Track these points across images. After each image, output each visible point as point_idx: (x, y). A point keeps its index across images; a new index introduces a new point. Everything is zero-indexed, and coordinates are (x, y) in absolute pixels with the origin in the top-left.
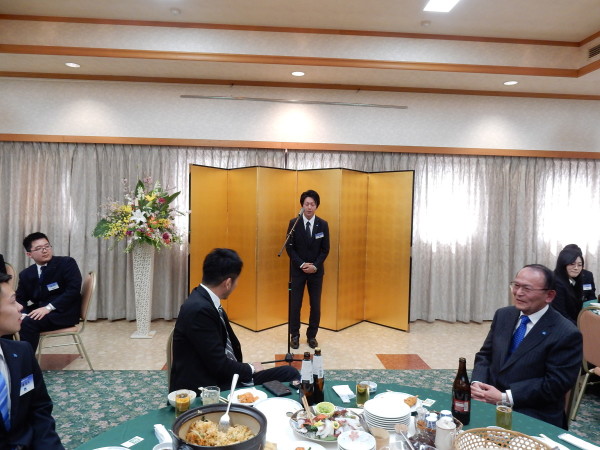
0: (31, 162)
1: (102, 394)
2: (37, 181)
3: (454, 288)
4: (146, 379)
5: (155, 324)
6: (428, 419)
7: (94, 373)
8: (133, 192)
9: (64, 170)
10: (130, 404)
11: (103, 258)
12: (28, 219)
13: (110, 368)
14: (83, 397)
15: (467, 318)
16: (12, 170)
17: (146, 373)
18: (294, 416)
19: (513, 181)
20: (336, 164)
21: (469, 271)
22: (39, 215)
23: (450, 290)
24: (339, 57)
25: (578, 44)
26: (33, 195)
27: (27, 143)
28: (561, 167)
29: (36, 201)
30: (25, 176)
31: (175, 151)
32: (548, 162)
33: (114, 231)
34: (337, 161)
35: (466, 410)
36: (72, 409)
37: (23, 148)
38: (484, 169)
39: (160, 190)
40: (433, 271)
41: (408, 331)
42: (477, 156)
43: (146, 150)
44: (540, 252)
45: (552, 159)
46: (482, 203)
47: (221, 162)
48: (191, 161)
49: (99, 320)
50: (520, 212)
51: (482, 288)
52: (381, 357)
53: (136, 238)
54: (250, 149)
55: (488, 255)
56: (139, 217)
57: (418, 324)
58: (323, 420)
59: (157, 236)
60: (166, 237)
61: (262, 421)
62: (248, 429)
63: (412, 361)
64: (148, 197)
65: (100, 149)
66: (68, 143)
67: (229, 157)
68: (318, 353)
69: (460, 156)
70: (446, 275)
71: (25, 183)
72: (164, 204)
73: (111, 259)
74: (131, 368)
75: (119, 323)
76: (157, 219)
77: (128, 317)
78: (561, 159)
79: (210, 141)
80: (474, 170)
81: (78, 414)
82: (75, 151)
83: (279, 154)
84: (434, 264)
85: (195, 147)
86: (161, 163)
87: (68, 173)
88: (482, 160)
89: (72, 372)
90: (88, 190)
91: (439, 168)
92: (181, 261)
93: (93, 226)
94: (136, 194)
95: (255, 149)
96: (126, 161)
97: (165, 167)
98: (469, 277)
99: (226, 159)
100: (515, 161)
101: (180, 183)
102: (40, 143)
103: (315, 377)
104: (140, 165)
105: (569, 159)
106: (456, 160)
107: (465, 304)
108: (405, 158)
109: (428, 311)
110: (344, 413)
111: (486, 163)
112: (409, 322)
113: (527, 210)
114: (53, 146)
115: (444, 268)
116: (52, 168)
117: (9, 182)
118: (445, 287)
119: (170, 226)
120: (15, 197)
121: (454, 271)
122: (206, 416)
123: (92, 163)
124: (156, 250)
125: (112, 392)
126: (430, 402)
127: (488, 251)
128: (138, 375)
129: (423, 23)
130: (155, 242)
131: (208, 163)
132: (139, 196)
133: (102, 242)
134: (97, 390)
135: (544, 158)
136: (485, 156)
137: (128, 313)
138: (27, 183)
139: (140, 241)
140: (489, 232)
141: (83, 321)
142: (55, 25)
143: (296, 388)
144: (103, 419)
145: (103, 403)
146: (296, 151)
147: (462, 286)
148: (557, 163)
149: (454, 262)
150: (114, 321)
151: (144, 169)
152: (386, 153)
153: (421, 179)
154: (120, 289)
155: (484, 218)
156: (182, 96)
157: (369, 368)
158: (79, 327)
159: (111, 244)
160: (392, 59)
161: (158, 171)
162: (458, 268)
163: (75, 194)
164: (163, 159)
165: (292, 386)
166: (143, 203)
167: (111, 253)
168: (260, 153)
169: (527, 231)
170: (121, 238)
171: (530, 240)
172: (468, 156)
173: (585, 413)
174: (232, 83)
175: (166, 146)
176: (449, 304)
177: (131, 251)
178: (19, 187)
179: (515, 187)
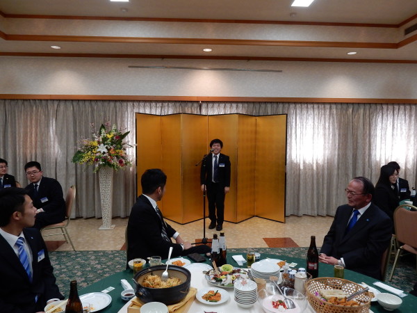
0: (29, 113)
1: (82, 266)
2: (33, 126)
3: (315, 193)
4: (110, 256)
5: (115, 220)
6: (291, 273)
7: (76, 253)
8: (98, 132)
9: (51, 118)
10: (101, 272)
11: (79, 177)
12: (28, 151)
13: (86, 249)
14: (70, 268)
15: (324, 213)
16: (17, 118)
17: (110, 252)
18: (208, 273)
19: (355, 120)
20: (234, 111)
21: (326, 182)
22: (36, 148)
23: (312, 195)
24: (235, 38)
25: (397, 26)
26: (31, 134)
27: (26, 100)
28: (387, 110)
29: (34, 139)
30: (26, 122)
31: (125, 104)
32: (379, 107)
33: (86, 159)
34: (235, 109)
35: (315, 268)
36: (63, 275)
37: (23, 103)
38: (335, 112)
39: (116, 130)
40: (301, 182)
41: (285, 223)
42: (330, 103)
43: (106, 104)
44: (373, 168)
45: (382, 104)
46: (334, 135)
47: (156, 110)
48: (136, 110)
49: (77, 218)
50: (360, 141)
51: (334, 193)
52: (266, 240)
53: (101, 163)
54: (176, 101)
55: (338, 170)
56: (102, 149)
57: (291, 218)
58: (226, 275)
59: (115, 162)
60: (121, 162)
61: (188, 274)
62: (179, 280)
63: (287, 242)
64: (108, 135)
65: (75, 103)
66: (53, 100)
67: (162, 107)
68: (222, 235)
69: (318, 103)
70: (310, 185)
71: (26, 127)
72: (119, 139)
73: (84, 177)
74: (100, 249)
75: (90, 220)
76: (115, 150)
77: (96, 216)
78: (387, 104)
79: (149, 96)
80: (328, 113)
81: (67, 278)
82: (58, 106)
83: (195, 105)
84: (302, 177)
85: (139, 101)
86: (116, 112)
87: (54, 120)
88: (334, 106)
89: (62, 252)
90: (67, 131)
91: (305, 112)
92: (131, 177)
93: (71, 156)
94: (100, 133)
95: (179, 101)
96: (93, 111)
97: (119, 115)
98: (325, 185)
99: (160, 108)
100: (356, 106)
101: (129, 125)
102: (35, 100)
103: (221, 250)
104: (102, 114)
105: (393, 104)
106: (316, 106)
107: (323, 204)
108: (281, 105)
109: (298, 209)
110: (239, 271)
111: (336, 108)
112: (285, 216)
113: (364, 140)
114: (43, 102)
115: (308, 180)
116: (44, 117)
117: (15, 127)
118: (309, 192)
119: (123, 155)
120: (20, 137)
121: (315, 182)
122: (154, 272)
123: (70, 113)
124: (115, 171)
125: (89, 264)
126: (293, 265)
127: (338, 168)
128: (105, 254)
129: (291, 14)
130: (113, 166)
131: (148, 112)
132: (102, 135)
133: (78, 166)
134: (79, 264)
135: (376, 104)
136: (335, 103)
137: (96, 214)
138: (27, 127)
139: (104, 165)
140: (339, 155)
141: (68, 219)
142: (44, 20)
143: (209, 257)
144: (83, 281)
145: (83, 271)
146: (207, 102)
147: (321, 192)
148: (385, 107)
149: (315, 176)
150: (87, 218)
151: (105, 116)
152: (268, 102)
153: (292, 120)
154: (91, 197)
155: (335, 145)
156: (130, 67)
157: (258, 247)
158: (65, 222)
159: (84, 167)
160: (270, 39)
161: (114, 117)
162: (318, 179)
163: (59, 134)
164: (118, 109)
165: (206, 256)
166: (105, 139)
167: (84, 173)
168: (183, 104)
169: (365, 153)
170: (91, 163)
171: (367, 160)
172: (324, 103)
173: (400, 274)
174: (163, 57)
175: (119, 101)
176: (312, 203)
177: (97, 172)
178: (22, 130)
179: (356, 124)
